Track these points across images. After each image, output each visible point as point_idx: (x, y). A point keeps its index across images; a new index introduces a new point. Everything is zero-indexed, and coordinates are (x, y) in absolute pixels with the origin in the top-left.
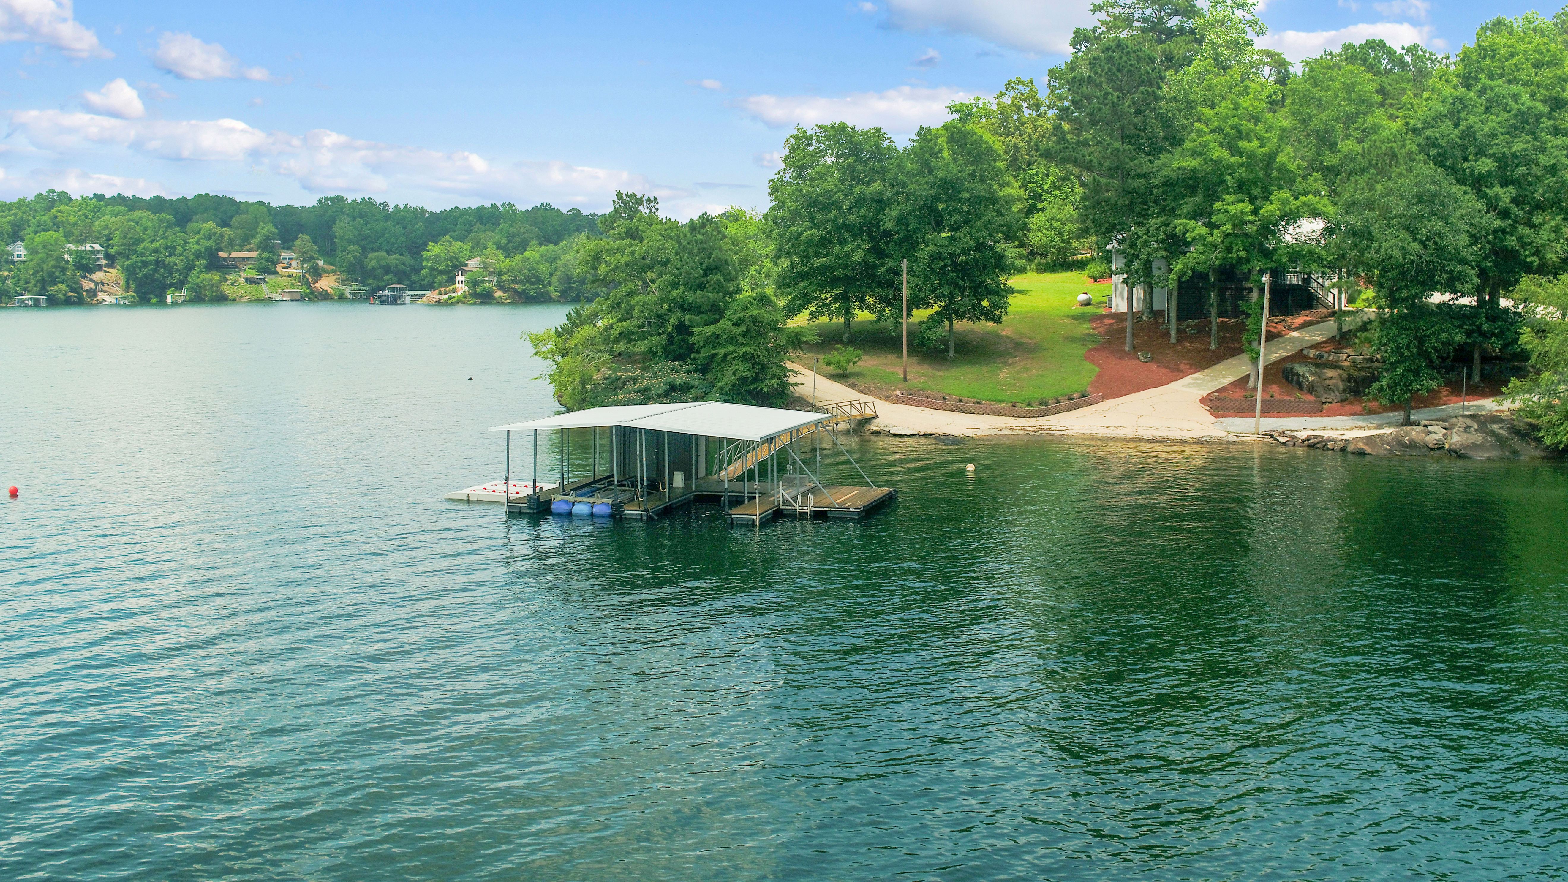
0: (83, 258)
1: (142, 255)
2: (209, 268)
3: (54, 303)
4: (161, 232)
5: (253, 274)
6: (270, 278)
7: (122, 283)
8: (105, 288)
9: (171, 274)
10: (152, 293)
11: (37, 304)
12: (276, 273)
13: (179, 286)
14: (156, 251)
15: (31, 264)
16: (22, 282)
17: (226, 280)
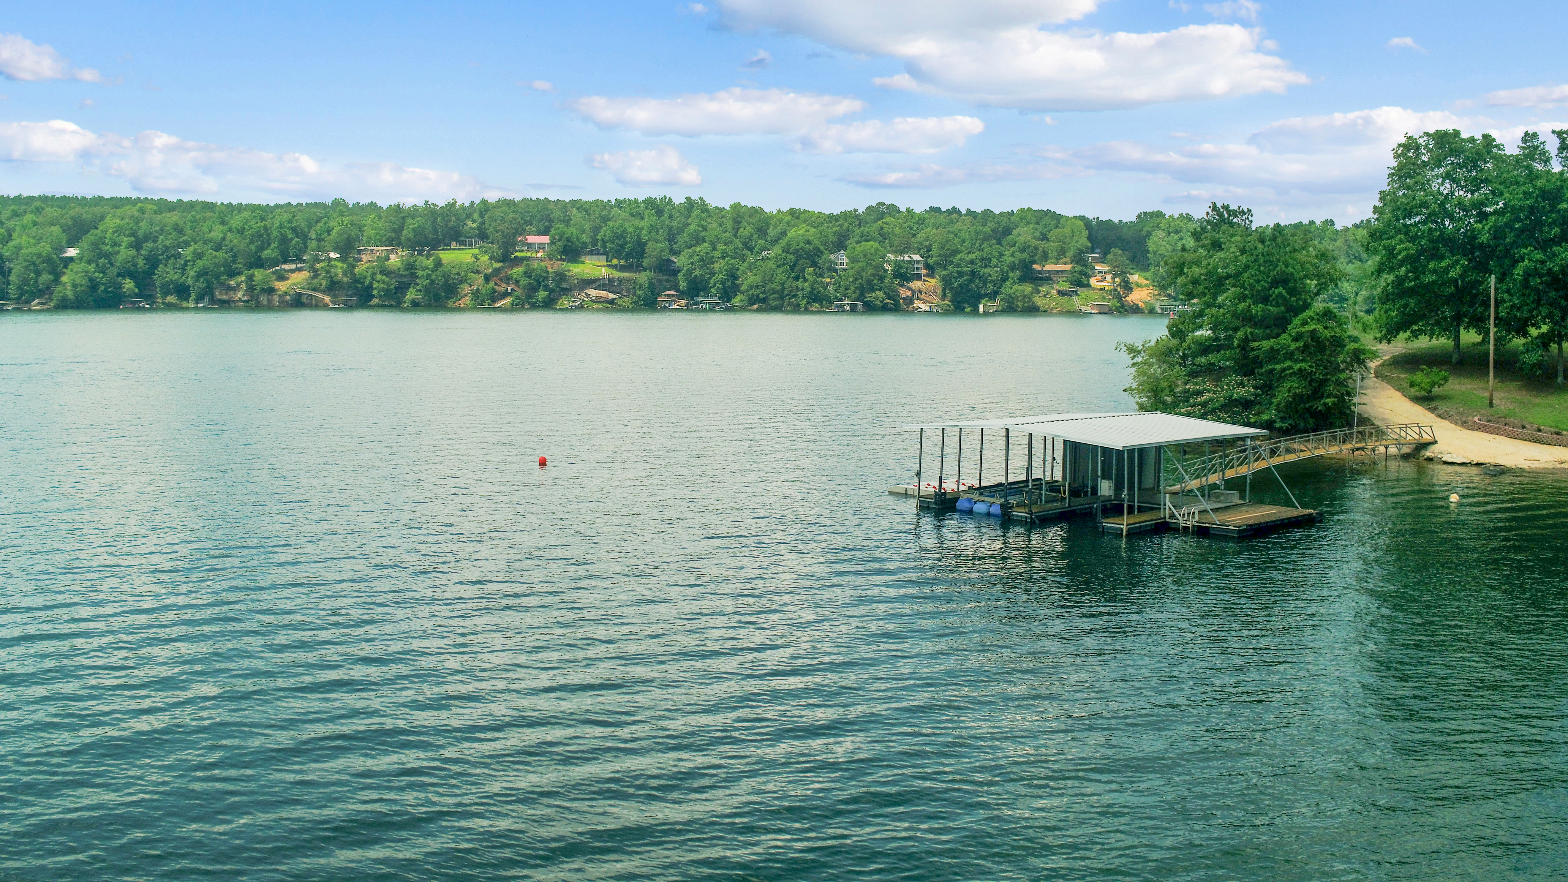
0: (901, 267)
1: (958, 265)
2: (1022, 280)
3: (870, 308)
4: (977, 244)
5: (1065, 287)
6: (1083, 292)
7: (939, 292)
8: (923, 296)
9: (985, 284)
10: (967, 302)
11: (853, 310)
12: (1089, 285)
13: (993, 296)
14: (972, 262)
15: (851, 272)
16: (842, 289)
17: (1038, 292)
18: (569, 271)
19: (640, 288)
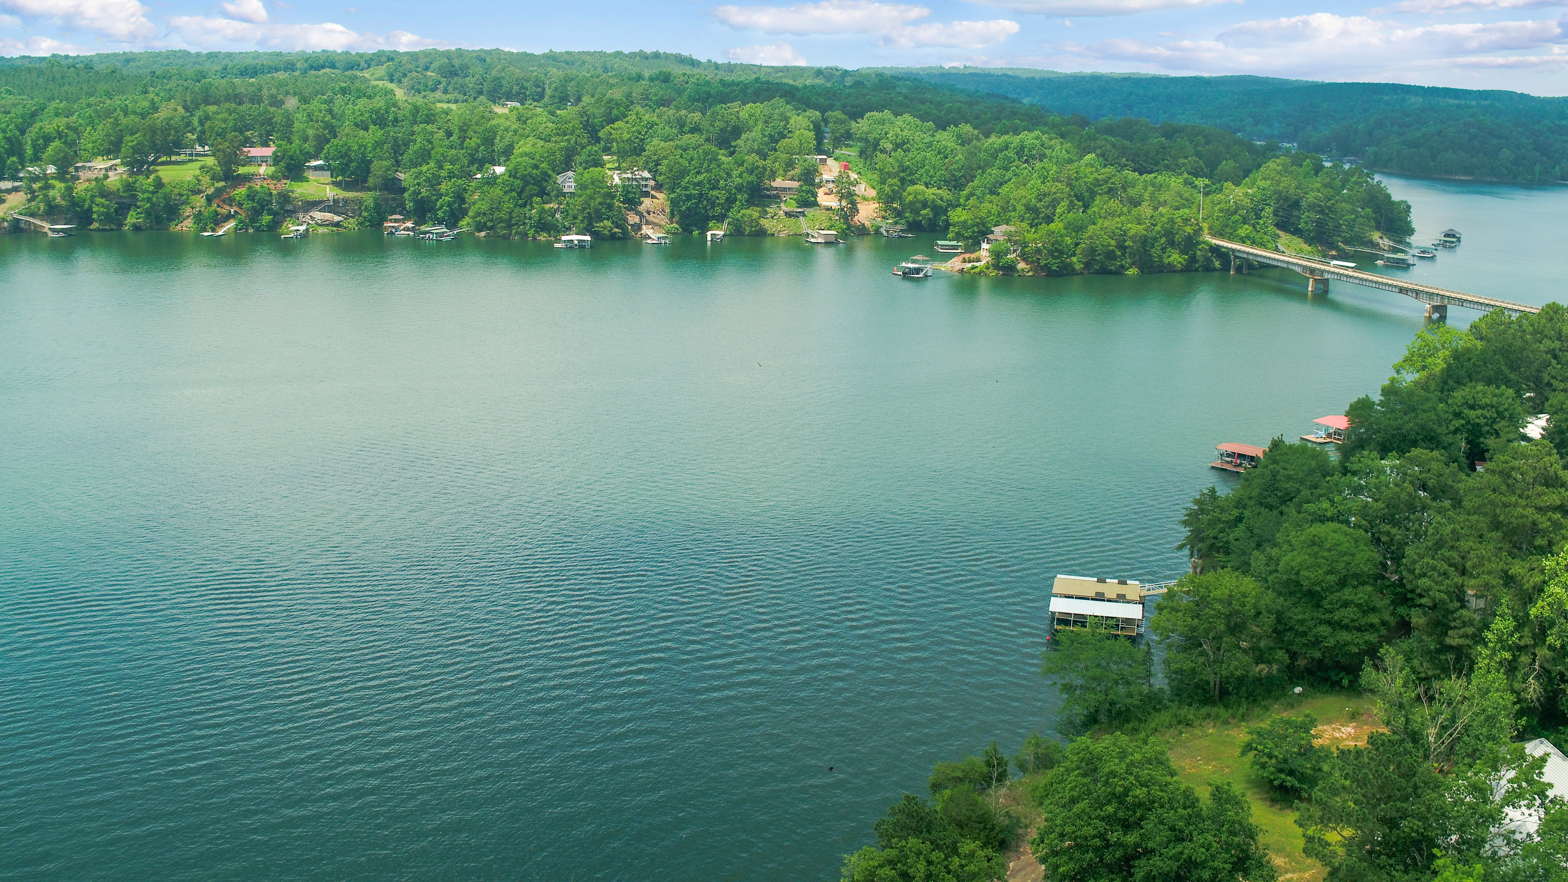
5: (792, 207)
6: (809, 212)
7: (668, 210)
8: (651, 218)
9: (713, 207)
10: (695, 225)
12: (815, 204)
13: (721, 218)
14: (699, 184)
15: (579, 198)
16: (570, 218)
17: (766, 213)
18: (292, 192)
19: (366, 209)
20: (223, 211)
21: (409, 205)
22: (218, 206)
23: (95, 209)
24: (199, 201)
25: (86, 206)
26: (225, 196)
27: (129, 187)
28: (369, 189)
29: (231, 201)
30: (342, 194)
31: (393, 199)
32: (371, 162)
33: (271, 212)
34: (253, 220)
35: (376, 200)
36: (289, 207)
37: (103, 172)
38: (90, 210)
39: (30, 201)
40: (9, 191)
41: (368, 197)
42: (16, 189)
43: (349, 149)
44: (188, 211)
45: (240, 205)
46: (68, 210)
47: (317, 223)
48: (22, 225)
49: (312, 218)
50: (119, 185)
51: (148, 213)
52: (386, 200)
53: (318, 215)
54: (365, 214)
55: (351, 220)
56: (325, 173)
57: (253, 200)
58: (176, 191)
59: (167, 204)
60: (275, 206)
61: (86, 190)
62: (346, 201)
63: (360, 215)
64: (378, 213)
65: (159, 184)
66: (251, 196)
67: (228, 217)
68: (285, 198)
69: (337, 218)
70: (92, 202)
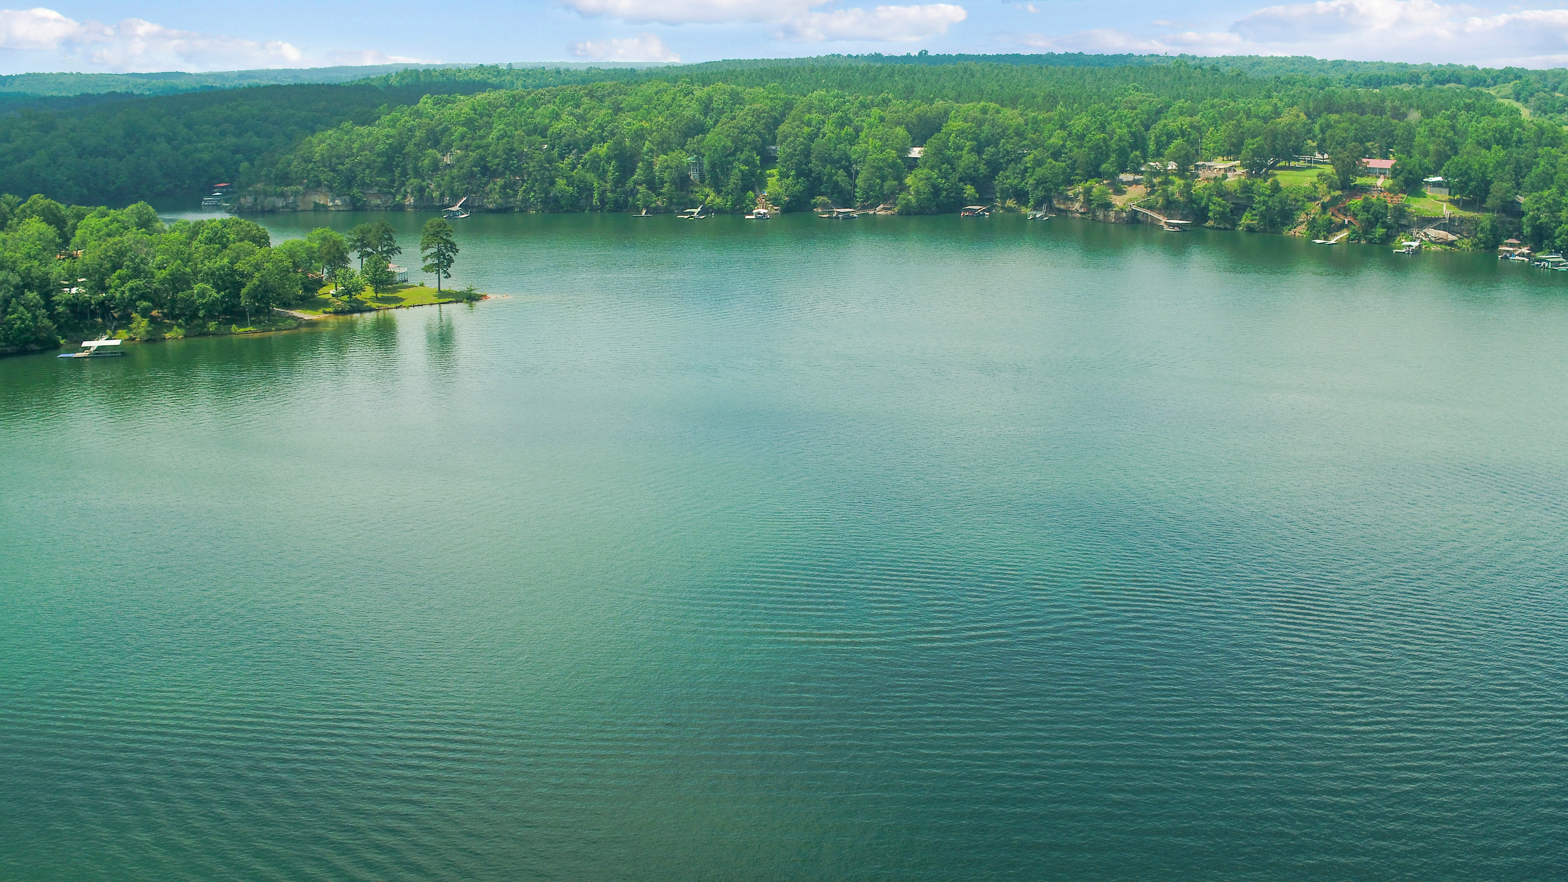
18: (1409, 206)
19: (1482, 230)
20: (1337, 221)
21: (1527, 230)
22: (1333, 214)
23: (1212, 207)
24: (1314, 208)
25: (1203, 204)
26: (1341, 205)
27: (1247, 189)
28: (1487, 210)
29: (1345, 211)
30: (1459, 213)
31: (1511, 223)
32: (1491, 182)
33: (1385, 225)
34: (1366, 232)
35: (1492, 222)
36: (1403, 222)
37: (1222, 172)
38: (1206, 208)
39: (1149, 194)
40: (1130, 184)
41: (1485, 219)
42: (1136, 182)
43: (1470, 167)
44: (1302, 217)
45: (1355, 215)
46: (1185, 206)
47: (1430, 241)
48: (1140, 217)
49: (1426, 235)
50: (1236, 186)
51: (1263, 216)
52: (1503, 223)
53: (1432, 233)
54: (1480, 235)
55: (1466, 241)
56: (1443, 190)
57: (1368, 212)
58: (1292, 196)
59: (1283, 209)
60: (1389, 219)
61: (1205, 188)
62: (1462, 220)
63: (1475, 236)
64: (1494, 235)
65: (1276, 188)
66: (1366, 208)
67: (1341, 227)
68: (1400, 212)
69: (1451, 237)
70: (1209, 200)
